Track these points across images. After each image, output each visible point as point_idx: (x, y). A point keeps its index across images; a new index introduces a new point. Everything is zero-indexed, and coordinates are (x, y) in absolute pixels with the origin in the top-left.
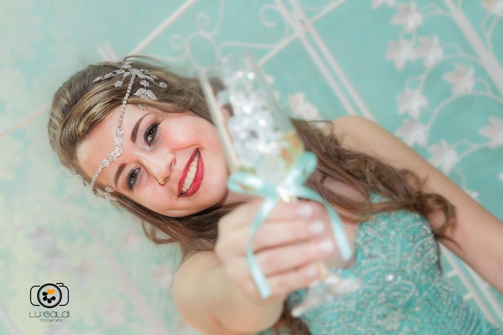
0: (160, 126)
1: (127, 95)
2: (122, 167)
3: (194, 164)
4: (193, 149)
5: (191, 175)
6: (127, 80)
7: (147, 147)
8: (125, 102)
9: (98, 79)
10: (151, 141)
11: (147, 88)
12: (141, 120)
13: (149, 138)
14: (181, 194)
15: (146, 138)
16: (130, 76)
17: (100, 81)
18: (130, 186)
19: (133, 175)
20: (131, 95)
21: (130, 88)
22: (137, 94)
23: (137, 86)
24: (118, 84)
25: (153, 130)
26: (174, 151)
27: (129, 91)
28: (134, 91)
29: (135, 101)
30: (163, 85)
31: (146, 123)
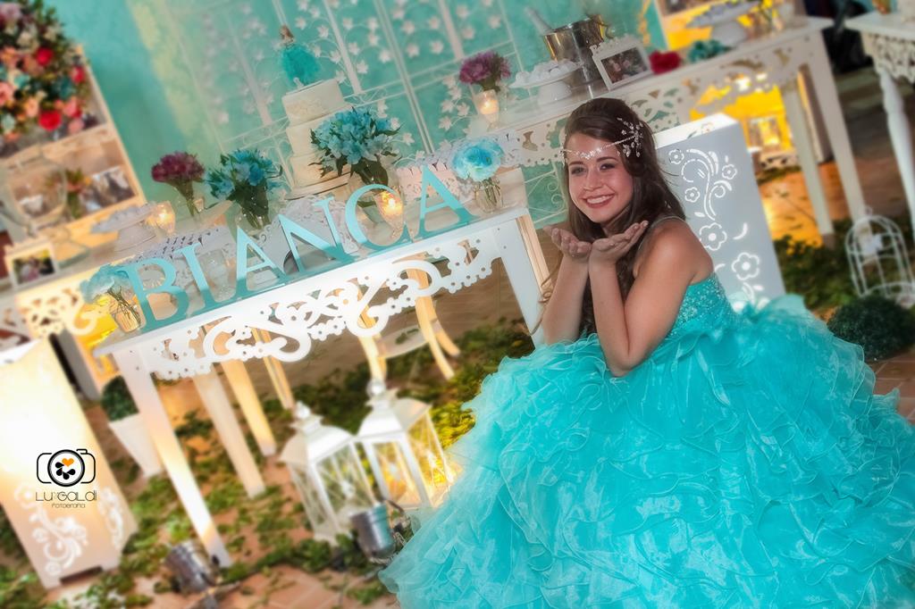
4: (614, 192)
7: (598, 170)
8: (615, 143)
10: (604, 170)
11: (631, 148)
12: (610, 158)
13: (605, 168)
14: (586, 200)
15: (604, 165)
16: (633, 135)
20: (622, 143)
22: (625, 146)
23: (628, 143)
24: (624, 134)
27: (623, 141)
28: (625, 143)
29: (620, 148)
30: (638, 154)
31: (610, 161)
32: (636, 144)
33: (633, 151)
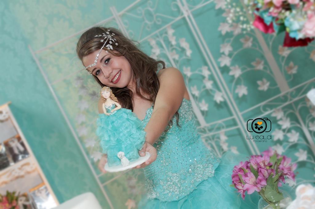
0: (111, 60)
1: (103, 46)
2: (95, 69)
3: (118, 75)
4: (119, 70)
5: (116, 78)
6: (105, 40)
7: (105, 65)
8: (102, 49)
9: (97, 36)
10: (107, 63)
11: (111, 45)
12: (105, 56)
13: (107, 62)
14: (112, 82)
15: (105, 62)
16: (107, 38)
17: (97, 37)
18: (96, 74)
19: (99, 71)
20: (105, 46)
21: (105, 44)
22: (107, 46)
23: (108, 43)
24: (102, 41)
25: (108, 60)
26: (113, 69)
27: (104, 45)
28: (106, 45)
29: (105, 49)
30: (117, 44)
31: (106, 57)
32: (112, 41)
33: (113, 45)
